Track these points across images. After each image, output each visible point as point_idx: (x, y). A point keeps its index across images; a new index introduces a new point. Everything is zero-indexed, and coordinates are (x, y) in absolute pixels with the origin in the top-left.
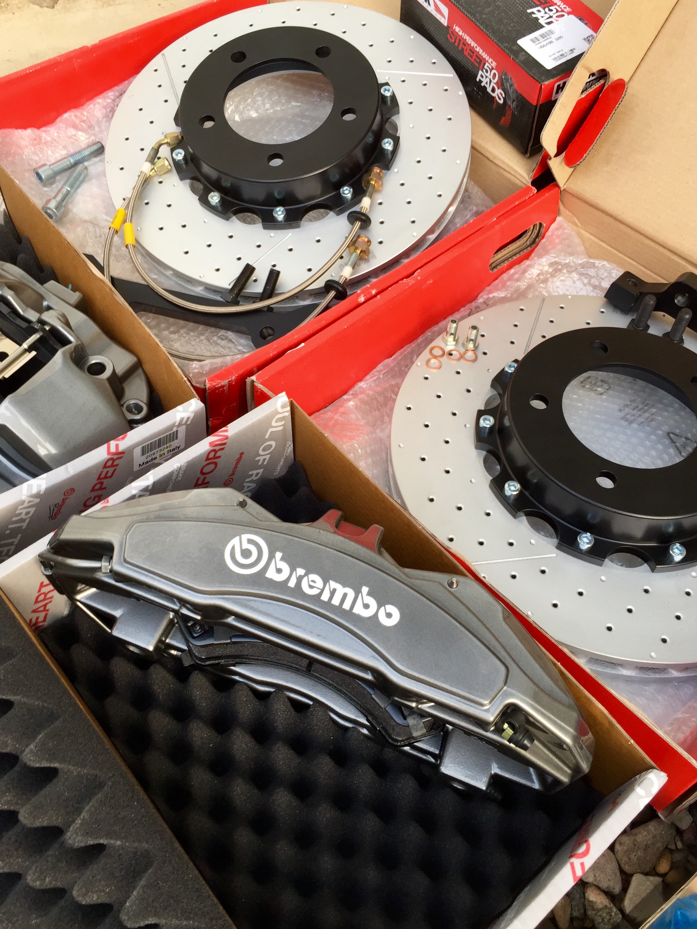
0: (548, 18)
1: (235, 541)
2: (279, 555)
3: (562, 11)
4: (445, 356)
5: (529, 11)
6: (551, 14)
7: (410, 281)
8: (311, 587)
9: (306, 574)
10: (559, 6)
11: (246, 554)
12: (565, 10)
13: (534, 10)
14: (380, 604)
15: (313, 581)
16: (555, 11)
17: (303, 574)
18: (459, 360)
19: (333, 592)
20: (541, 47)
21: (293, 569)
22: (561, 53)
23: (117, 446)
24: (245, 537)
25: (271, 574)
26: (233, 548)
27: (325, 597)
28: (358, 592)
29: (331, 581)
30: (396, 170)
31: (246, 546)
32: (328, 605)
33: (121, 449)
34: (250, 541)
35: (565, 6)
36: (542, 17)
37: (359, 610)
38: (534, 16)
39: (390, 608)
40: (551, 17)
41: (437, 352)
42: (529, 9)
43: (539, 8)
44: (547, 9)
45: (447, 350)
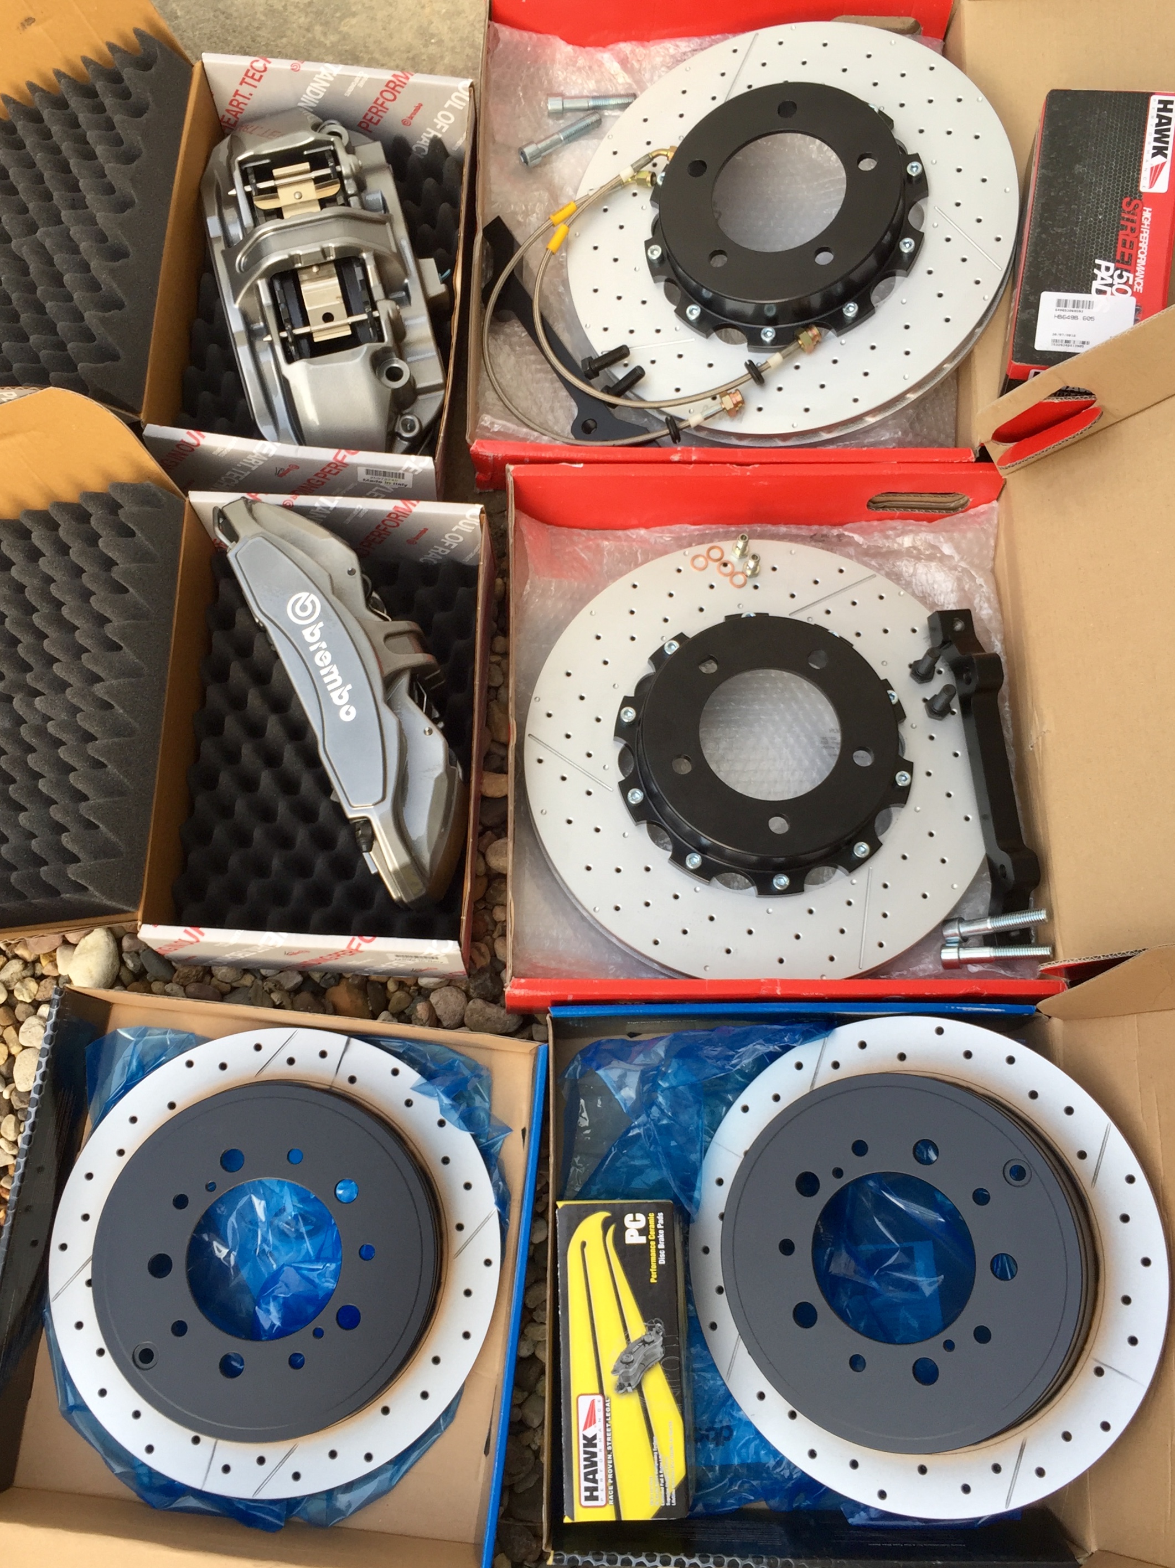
0: (1106, 285)
1: (304, 595)
2: (321, 624)
3: (1131, 287)
4: (717, 563)
5: (1097, 261)
6: (1117, 280)
7: (737, 471)
8: (321, 659)
9: (325, 649)
10: (1135, 277)
11: (304, 608)
12: (1136, 286)
13: (1104, 264)
15: (325, 657)
16: (1124, 280)
17: (323, 648)
18: (726, 575)
19: (330, 673)
20: (1059, 317)
21: (321, 640)
22: (1068, 338)
23: (345, 457)
24: (313, 597)
25: (306, 633)
26: (299, 599)
27: (323, 672)
28: (344, 685)
29: (335, 666)
30: (845, 340)
31: (308, 603)
33: (346, 461)
34: (312, 602)
35: (1141, 281)
36: (1102, 279)
37: (334, 696)
38: (1096, 271)
39: (353, 711)
40: (1111, 285)
41: (715, 554)
42: (1100, 258)
43: (1112, 265)
44: (1118, 272)
45: (725, 559)
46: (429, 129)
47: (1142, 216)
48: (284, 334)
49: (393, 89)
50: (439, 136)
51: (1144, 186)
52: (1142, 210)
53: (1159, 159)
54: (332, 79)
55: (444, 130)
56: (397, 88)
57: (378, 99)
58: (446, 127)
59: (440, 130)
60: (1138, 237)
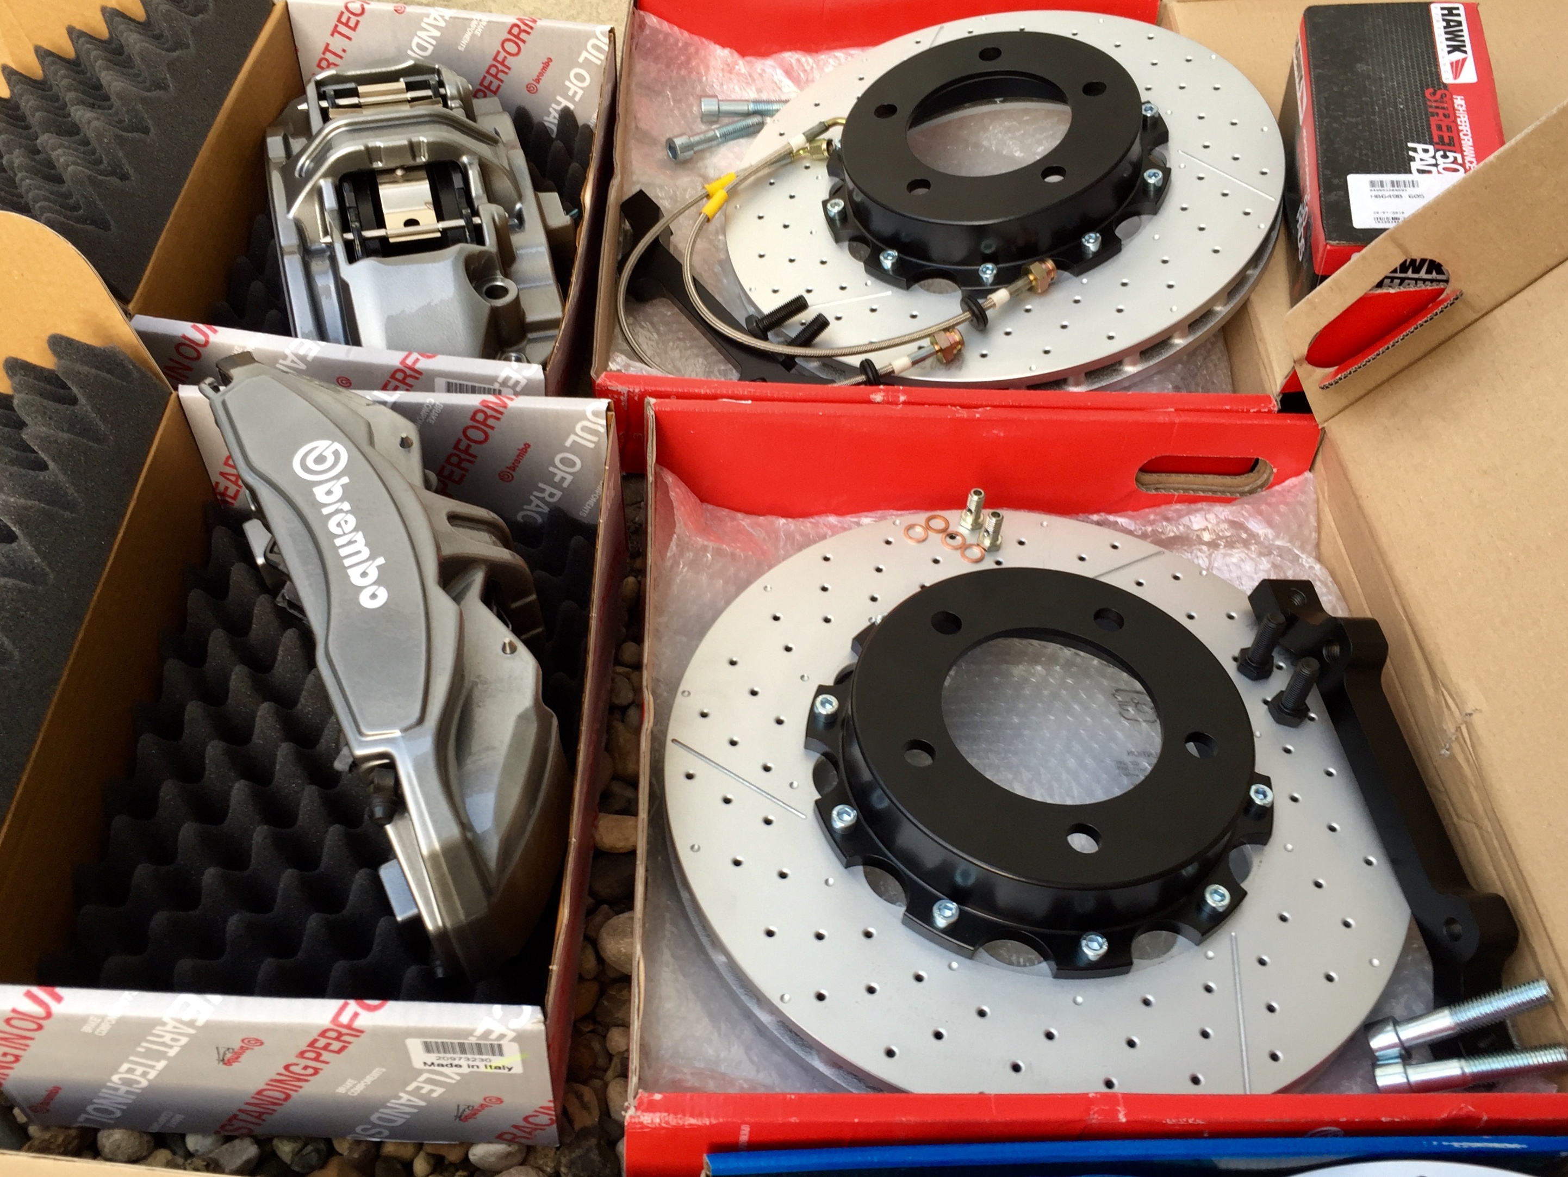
0: (1428, 165)
1: (324, 443)
2: (345, 480)
3: (1462, 165)
5: (1410, 145)
6: (1441, 161)
8: (338, 525)
9: (347, 512)
10: (1463, 156)
11: (320, 459)
12: (1467, 164)
13: (1420, 147)
14: (377, 582)
15: (346, 522)
16: (1451, 159)
17: (345, 510)
19: (351, 542)
20: (1376, 196)
24: (337, 446)
25: (319, 490)
26: (316, 447)
27: (338, 542)
28: (372, 557)
29: (360, 532)
30: (1085, 281)
31: (328, 453)
32: (335, 548)
33: (419, 366)
34: (336, 452)
35: (1473, 160)
36: (1422, 160)
37: (353, 573)
38: (1411, 153)
39: (382, 592)
40: (1436, 165)
41: (938, 524)
42: (1413, 141)
43: (1431, 148)
44: (1441, 153)
45: (952, 529)
46: (559, 98)
47: (1453, 103)
48: (350, 236)
49: (517, 37)
50: (572, 107)
51: (1447, 76)
52: (1452, 99)
53: (1457, 56)
54: (442, 24)
55: (577, 99)
56: (523, 36)
57: (498, 52)
58: (580, 92)
59: (571, 99)
60: (1455, 122)
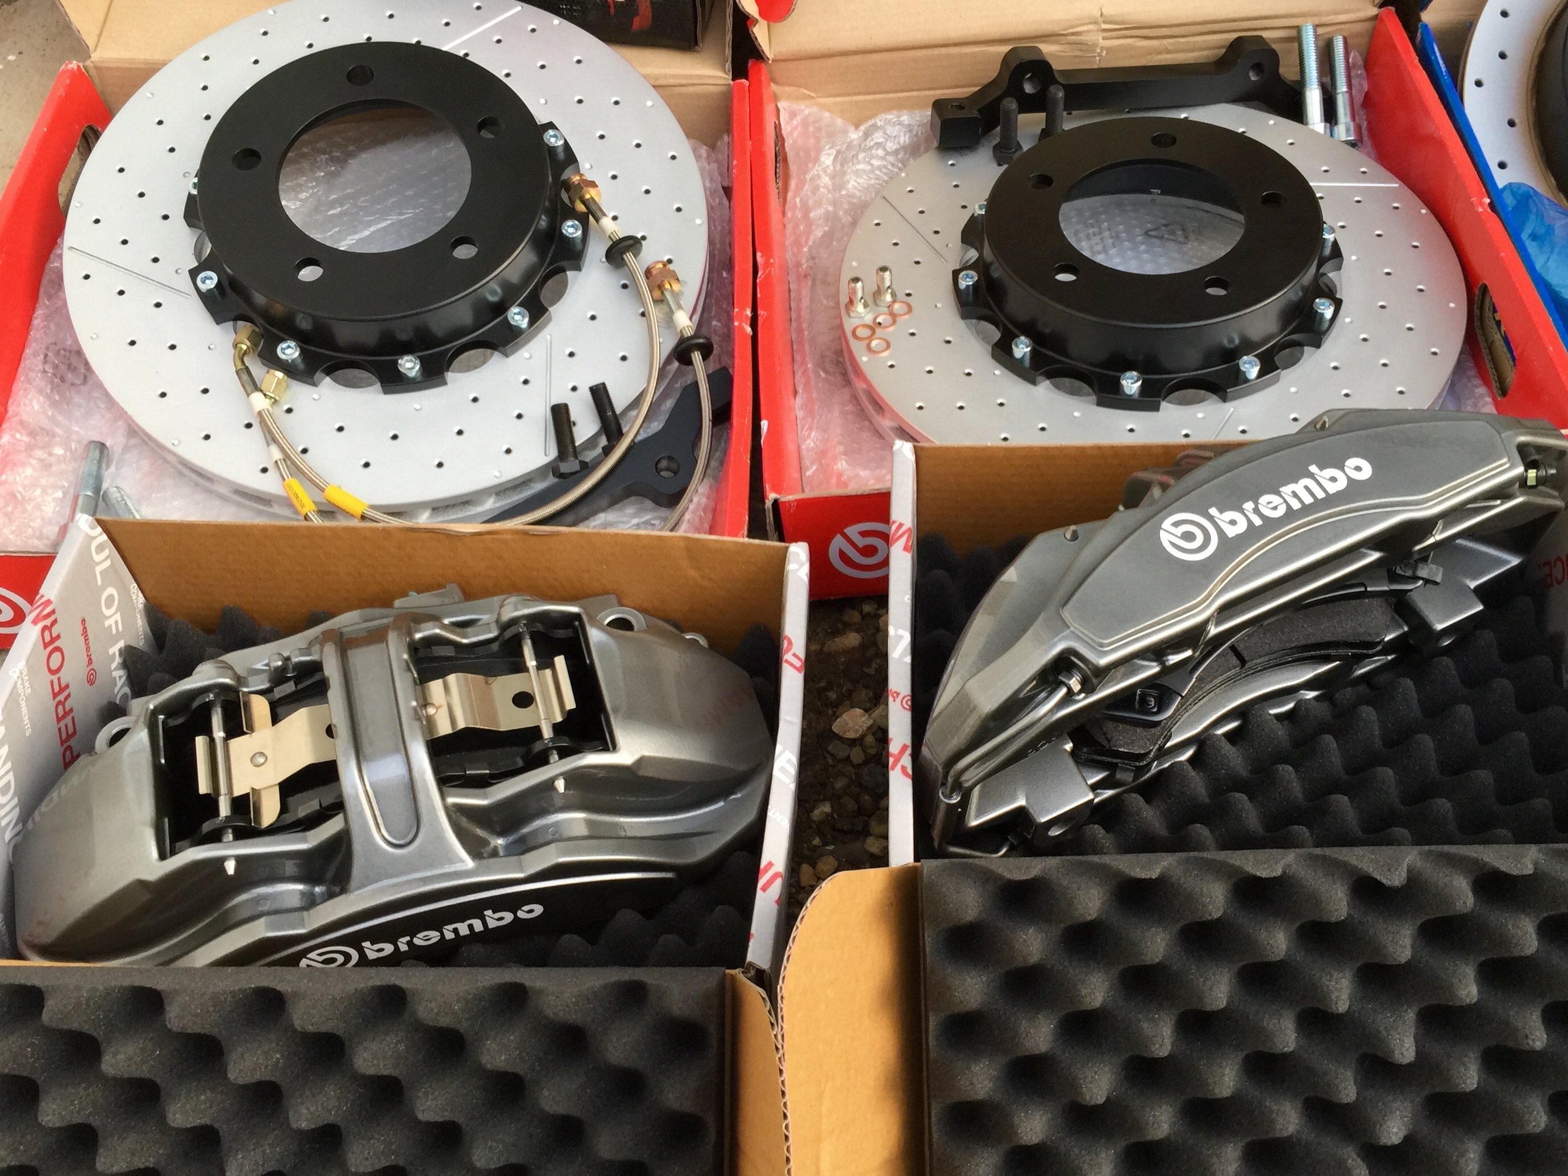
1: (1165, 538)
2: (1213, 511)
4: (877, 330)
8: (1275, 508)
9: (1256, 503)
11: (1189, 537)
14: (1341, 467)
15: (1269, 503)
17: (1253, 506)
18: (894, 322)
19: (1295, 495)
21: (1242, 511)
24: (1167, 524)
25: (1231, 532)
26: (1171, 543)
28: (1312, 476)
29: (1281, 489)
31: (1178, 531)
32: (1306, 509)
34: (1176, 524)
39: (1352, 462)
41: (864, 334)
45: (870, 324)
46: (111, 651)
49: (52, 641)
50: (121, 644)
55: (120, 628)
57: (52, 684)
58: (118, 616)
59: (119, 637)
